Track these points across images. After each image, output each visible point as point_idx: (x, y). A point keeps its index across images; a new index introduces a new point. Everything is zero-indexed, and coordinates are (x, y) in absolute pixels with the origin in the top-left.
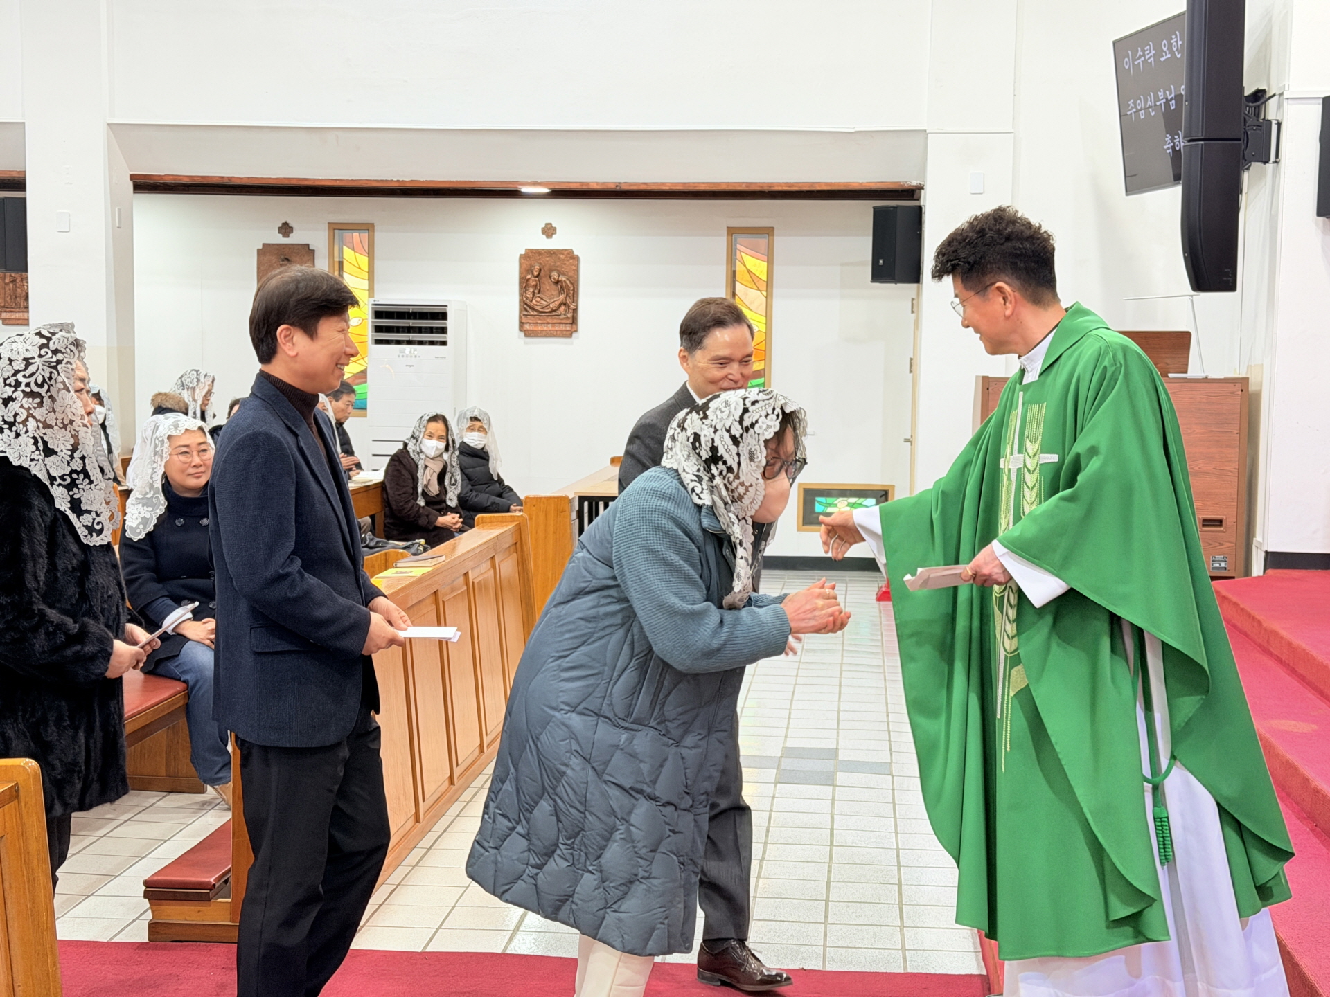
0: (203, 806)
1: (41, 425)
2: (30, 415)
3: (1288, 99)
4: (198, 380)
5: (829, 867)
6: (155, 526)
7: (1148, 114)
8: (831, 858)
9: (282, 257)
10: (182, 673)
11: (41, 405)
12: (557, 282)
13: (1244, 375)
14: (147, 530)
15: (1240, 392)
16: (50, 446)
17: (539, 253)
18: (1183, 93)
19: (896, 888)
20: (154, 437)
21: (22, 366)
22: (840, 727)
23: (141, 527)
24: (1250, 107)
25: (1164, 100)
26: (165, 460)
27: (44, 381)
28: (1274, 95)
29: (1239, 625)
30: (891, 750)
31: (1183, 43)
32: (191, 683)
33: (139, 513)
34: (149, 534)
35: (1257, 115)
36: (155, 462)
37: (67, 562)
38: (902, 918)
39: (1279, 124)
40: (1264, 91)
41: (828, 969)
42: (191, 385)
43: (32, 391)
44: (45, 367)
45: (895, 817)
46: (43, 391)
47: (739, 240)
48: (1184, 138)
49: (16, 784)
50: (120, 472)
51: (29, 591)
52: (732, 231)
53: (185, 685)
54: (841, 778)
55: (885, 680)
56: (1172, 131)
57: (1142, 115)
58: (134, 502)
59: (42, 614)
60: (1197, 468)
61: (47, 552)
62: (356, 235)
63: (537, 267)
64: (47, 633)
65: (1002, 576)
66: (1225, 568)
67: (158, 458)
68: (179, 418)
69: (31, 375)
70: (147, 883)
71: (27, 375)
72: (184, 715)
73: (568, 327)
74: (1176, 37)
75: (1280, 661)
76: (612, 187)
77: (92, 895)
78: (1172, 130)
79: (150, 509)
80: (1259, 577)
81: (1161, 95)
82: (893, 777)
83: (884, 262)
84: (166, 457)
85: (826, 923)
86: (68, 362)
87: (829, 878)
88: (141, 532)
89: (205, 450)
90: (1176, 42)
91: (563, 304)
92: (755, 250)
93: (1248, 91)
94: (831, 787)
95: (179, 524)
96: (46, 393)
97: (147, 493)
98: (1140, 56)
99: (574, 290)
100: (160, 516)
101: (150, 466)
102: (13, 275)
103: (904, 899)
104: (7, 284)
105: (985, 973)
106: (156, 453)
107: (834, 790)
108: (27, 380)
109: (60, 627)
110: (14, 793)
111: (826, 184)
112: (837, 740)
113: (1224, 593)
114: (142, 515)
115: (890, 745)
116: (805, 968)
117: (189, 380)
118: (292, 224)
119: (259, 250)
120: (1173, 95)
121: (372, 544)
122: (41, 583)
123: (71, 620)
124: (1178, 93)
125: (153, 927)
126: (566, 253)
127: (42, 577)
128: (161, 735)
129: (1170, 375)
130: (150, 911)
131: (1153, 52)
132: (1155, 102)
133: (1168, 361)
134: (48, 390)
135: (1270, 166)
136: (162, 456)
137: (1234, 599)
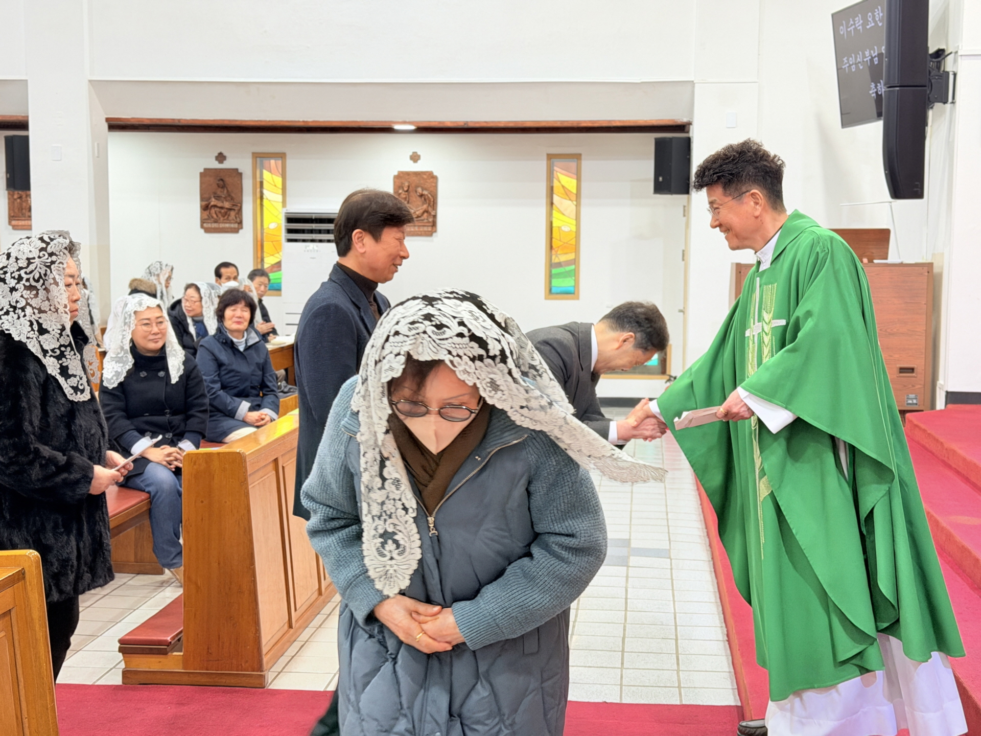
0: (163, 584)
1: (36, 311)
2: (28, 304)
3: (961, 56)
4: (161, 269)
5: (625, 627)
6: (125, 378)
7: (857, 67)
8: (626, 619)
9: (219, 178)
10: (146, 486)
11: (36, 295)
12: (421, 196)
13: (929, 261)
14: (119, 381)
15: (926, 274)
16: (44, 326)
17: (408, 174)
18: (884, 52)
19: (674, 642)
20: (124, 311)
21: (25, 265)
22: (632, 523)
23: (115, 378)
24: (933, 62)
25: (870, 57)
26: (132, 329)
27: (40, 277)
28: (951, 53)
29: (927, 445)
30: (669, 539)
31: (884, 15)
32: (152, 494)
33: (113, 368)
34: (121, 384)
35: (939, 68)
36: (124, 330)
37: (56, 411)
38: (678, 664)
39: (955, 75)
40: (943, 50)
41: (624, 701)
42: (156, 273)
43: (30, 285)
44: (42, 266)
45: (673, 589)
46: (38, 285)
47: (556, 163)
48: (885, 85)
49: (23, 569)
50: (99, 337)
51: (27, 435)
52: (550, 157)
53: (147, 495)
54: (633, 560)
55: (665, 488)
56: (876, 81)
57: (853, 68)
58: (109, 360)
59: (37, 451)
60: (895, 330)
61: (41, 404)
62: (273, 162)
63: (407, 184)
64: (41, 466)
65: (747, 413)
66: (916, 404)
67: (126, 328)
68: (143, 298)
69: (31, 272)
70: (121, 641)
71: (28, 272)
72: (147, 517)
73: (430, 229)
74: (878, 10)
75: (958, 473)
76: (461, 125)
77: (80, 650)
78: (875, 79)
79: (121, 365)
80: (941, 411)
81: (867, 53)
82: (671, 559)
83: (663, 179)
84: (133, 327)
85: (622, 668)
86: (60, 263)
87: (624, 634)
88: (114, 382)
89: (161, 322)
90: (879, 14)
91: (426, 211)
92: (567, 170)
93: (932, 49)
94: (625, 568)
95: (142, 376)
96: (41, 286)
97: (119, 353)
98: (852, 25)
99: (434, 201)
100: (129, 370)
101: (121, 333)
102: (20, 192)
103: (679, 649)
104: (15, 200)
105: (739, 704)
106: (125, 324)
107: (628, 570)
108: (28, 276)
109: (51, 461)
110: (20, 576)
111: (620, 121)
112: (630, 532)
113: (916, 422)
114: (115, 370)
115: (669, 536)
116: (607, 701)
117: (154, 269)
118: (225, 154)
119: (201, 174)
120: (876, 54)
121: (286, 390)
122: (36, 428)
123: (61, 454)
124: (880, 52)
125: (125, 673)
126: (427, 174)
127: (36, 422)
128: (131, 531)
129: (876, 261)
130: (123, 662)
131: (861, 22)
132: (863, 59)
133: (874, 251)
134: (43, 284)
135: (948, 106)
136: (129, 326)
137: (923, 426)
